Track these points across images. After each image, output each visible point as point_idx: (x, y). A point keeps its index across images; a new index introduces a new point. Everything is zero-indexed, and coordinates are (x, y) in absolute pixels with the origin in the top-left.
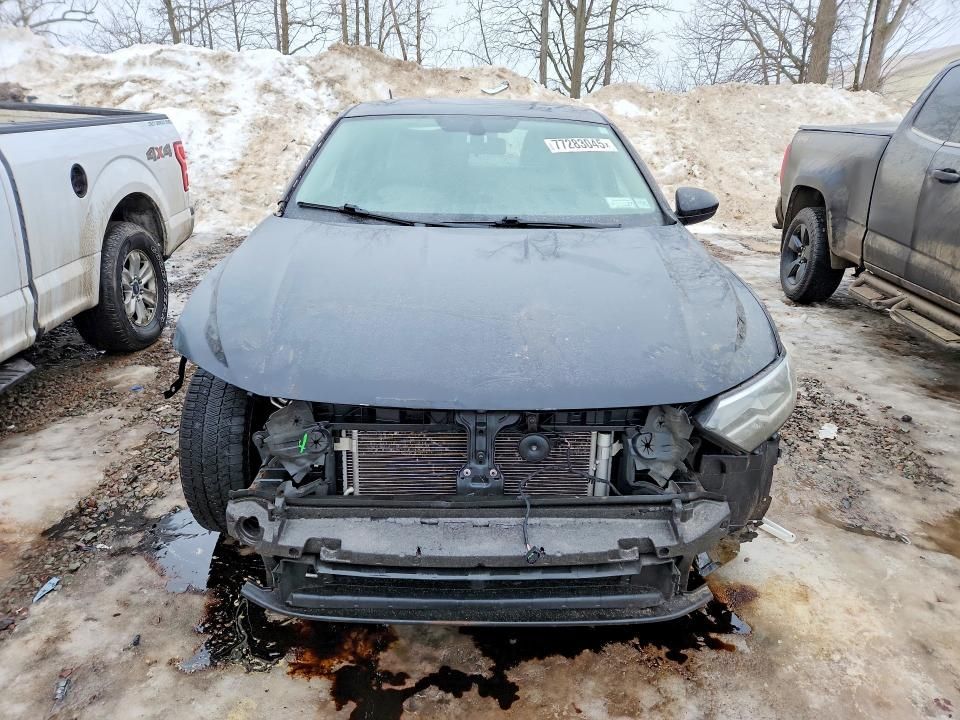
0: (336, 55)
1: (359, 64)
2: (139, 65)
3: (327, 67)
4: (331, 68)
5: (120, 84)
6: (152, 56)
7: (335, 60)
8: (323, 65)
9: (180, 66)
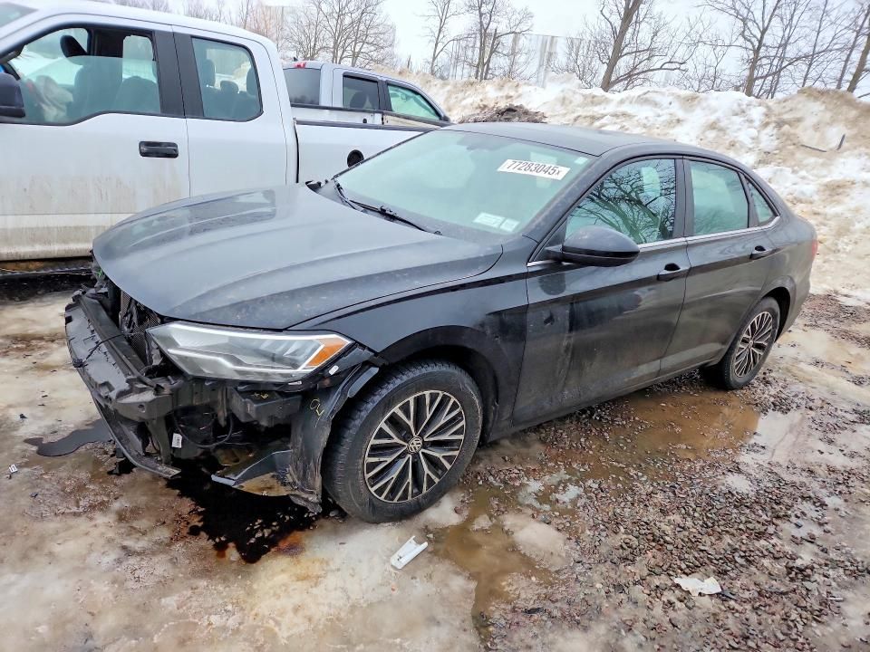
0: (803, 98)
1: (823, 107)
2: (627, 103)
3: (788, 109)
4: (791, 110)
5: (603, 116)
6: (639, 96)
7: (799, 102)
8: (784, 107)
9: (656, 104)
